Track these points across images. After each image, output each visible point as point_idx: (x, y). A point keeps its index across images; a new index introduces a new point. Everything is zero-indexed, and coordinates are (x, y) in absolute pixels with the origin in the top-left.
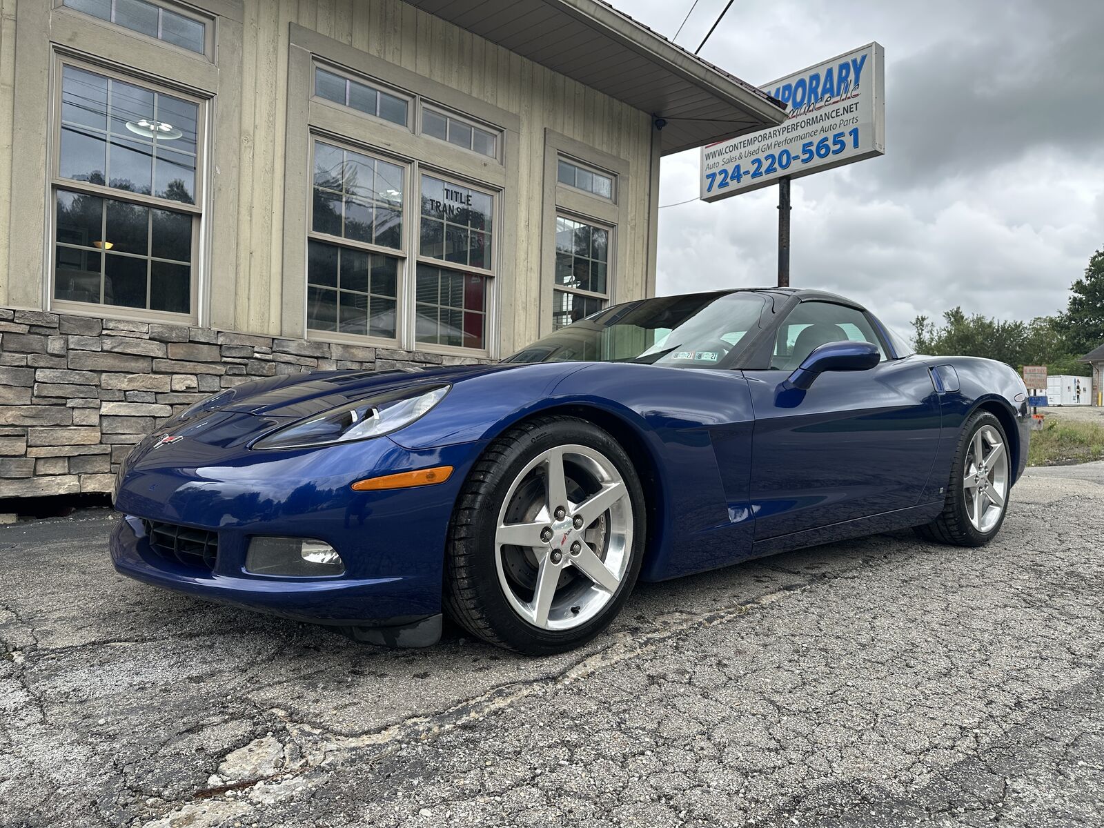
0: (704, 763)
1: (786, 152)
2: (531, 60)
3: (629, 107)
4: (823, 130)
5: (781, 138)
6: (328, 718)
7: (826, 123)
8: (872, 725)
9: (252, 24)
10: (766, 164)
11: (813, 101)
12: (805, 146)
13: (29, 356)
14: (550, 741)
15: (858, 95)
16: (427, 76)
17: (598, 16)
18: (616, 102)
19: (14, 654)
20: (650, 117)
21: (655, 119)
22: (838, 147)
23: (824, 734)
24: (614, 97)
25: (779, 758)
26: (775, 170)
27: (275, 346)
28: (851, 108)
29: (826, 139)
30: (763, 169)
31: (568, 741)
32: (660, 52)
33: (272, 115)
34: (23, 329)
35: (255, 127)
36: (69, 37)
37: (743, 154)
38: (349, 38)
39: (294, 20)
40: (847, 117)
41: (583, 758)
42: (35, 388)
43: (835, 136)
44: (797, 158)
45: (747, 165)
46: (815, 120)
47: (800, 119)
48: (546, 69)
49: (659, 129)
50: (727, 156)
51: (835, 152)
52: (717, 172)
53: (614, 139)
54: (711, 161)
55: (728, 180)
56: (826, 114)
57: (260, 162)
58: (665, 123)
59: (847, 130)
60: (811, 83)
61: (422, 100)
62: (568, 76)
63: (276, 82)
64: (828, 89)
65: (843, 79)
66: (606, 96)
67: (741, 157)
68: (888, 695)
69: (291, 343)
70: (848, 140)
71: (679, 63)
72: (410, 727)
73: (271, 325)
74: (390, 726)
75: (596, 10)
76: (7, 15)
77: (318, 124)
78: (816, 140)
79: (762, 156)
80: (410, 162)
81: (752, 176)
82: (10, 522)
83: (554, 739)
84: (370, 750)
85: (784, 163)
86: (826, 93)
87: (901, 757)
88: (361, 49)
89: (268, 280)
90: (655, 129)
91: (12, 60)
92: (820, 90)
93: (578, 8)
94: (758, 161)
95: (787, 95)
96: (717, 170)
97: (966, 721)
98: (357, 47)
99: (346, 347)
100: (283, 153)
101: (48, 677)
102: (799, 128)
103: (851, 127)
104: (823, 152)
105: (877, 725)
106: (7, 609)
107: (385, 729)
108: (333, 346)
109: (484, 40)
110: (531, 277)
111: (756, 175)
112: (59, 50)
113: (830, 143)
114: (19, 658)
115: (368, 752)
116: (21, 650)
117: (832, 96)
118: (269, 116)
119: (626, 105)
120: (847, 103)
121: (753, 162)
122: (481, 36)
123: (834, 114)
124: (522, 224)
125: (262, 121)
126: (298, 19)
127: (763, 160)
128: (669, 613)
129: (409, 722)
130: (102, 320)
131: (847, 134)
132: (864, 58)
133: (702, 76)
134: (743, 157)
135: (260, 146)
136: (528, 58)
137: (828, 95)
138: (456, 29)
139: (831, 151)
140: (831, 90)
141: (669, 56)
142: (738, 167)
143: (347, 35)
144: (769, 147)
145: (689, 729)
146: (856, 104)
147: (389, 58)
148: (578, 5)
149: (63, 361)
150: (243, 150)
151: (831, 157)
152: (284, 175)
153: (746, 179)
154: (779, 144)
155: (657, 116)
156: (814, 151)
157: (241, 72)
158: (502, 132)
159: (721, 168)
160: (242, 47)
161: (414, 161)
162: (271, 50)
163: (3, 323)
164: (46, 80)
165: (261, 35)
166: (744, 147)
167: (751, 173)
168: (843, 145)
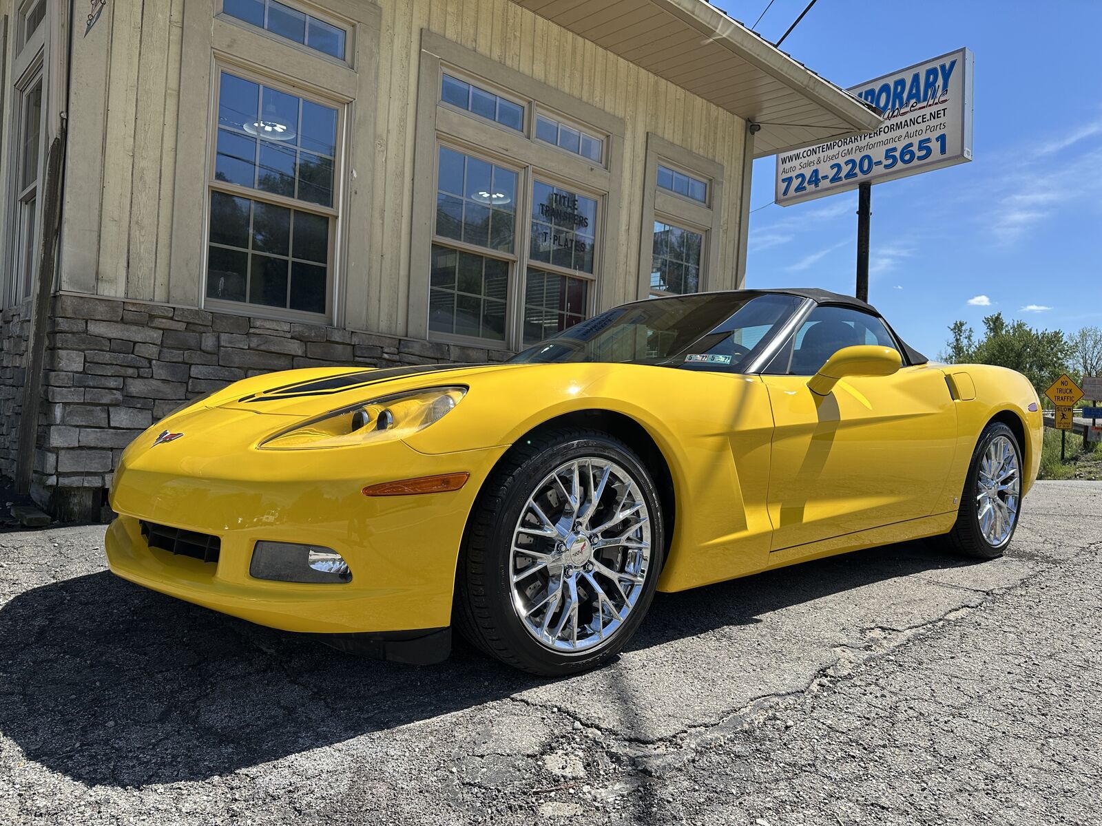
1: (868, 157)
2: (637, 65)
3: (726, 112)
4: (907, 135)
5: (862, 143)
7: (912, 129)
9: (388, 30)
10: (846, 169)
11: (897, 106)
12: (888, 151)
13: (186, 352)
15: (946, 101)
16: (543, 82)
18: (713, 107)
20: (744, 122)
21: (750, 124)
22: (924, 152)
24: (712, 102)
26: (855, 175)
27: (401, 347)
28: (938, 114)
29: (911, 145)
30: (843, 174)
32: (768, 59)
33: (403, 120)
34: (182, 326)
35: (388, 131)
36: (228, 44)
37: (822, 159)
38: (473, 44)
39: (425, 25)
40: (934, 122)
42: (190, 384)
43: (921, 142)
45: (826, 170)
46: (899, 126)
48: (650, 74)
49: (753, 133)
50: (804, 161)
51: (920, 158)
52: (794, 176)
53: (711, 144)
54: (788, 165)
55: (806, 184)
56: (911, 120)
57: (391, 167)
58: (759, 128)
59: (934, 136)
60: (896, 88)
61: (538, 105)
62: (670, 81)
63: (408, 88)
64: (914, 94)
65: (930, 85)
66: (704, 100)
67: (819, 161)
69: (415, 344)
70: (935, 146)
71: (785, 69)
72: (697, 736)
73: (398, 325)
74: (677, 734)
76: (175, 22)
77: (443, 128)
78: (900, 146)
79: (841, 161)
80: (525, 167)
81: (831, 181)
85: (865, 168)
86: (912, 98)
88: (483, 54)
89: (397, 283)
90: (749, 133)
91: (177, 65)
92: (905, 96)
94: (838, 166)
96: (793, 174)
98: (480, 53)
99: (463, 348)
100: (412, 157)
102: (882, 133)
103: (938, 133)
104: (907, 157)
108: (452, 347)
109: (594, 45)
110: (629, 281)
111: (834, 180)
112: (218, 57)
113: (915, 148)
117: (918, 101)
118: (400, 121)
119: (723, 110)
120: (934, 109)
121: (832, 167)
122: (592, 41)
123: (920, 120)
124: (623, 228)
125: (394, 125)
126: (429, 25)
127: (843, 165)
130: (249, 318)
131: (934, 140)
132: (953, 64)
133: (805, 82)
134: (822, 161)
135: (392, 150)
136: (634, 63)
137: (914, 100)
138: (570, 34)
139: (916, 157)
140: (917, 96)
141: (775, 63)
142: (816, 172)
143: (472, 41)
144: (849, 152)
146: (944, 110)
147: (509, 64)
149: (215, 358)
150: (377, 154)
151: (916, 162)
152: (413, 180)
153: (825, 184)
154: (860, 149)
155: (750, 121)
156: (898, 157)
157: (377, 77)
158: (608, 136)
159: (798, 172)
160: (379, 53)
161: (528, 166)
162: (404, 56)
163: (164, 320)
164: (207, 86)
165: (396, 41)
166: (823, 151)
167: (830, 178)
168: (929, 151)
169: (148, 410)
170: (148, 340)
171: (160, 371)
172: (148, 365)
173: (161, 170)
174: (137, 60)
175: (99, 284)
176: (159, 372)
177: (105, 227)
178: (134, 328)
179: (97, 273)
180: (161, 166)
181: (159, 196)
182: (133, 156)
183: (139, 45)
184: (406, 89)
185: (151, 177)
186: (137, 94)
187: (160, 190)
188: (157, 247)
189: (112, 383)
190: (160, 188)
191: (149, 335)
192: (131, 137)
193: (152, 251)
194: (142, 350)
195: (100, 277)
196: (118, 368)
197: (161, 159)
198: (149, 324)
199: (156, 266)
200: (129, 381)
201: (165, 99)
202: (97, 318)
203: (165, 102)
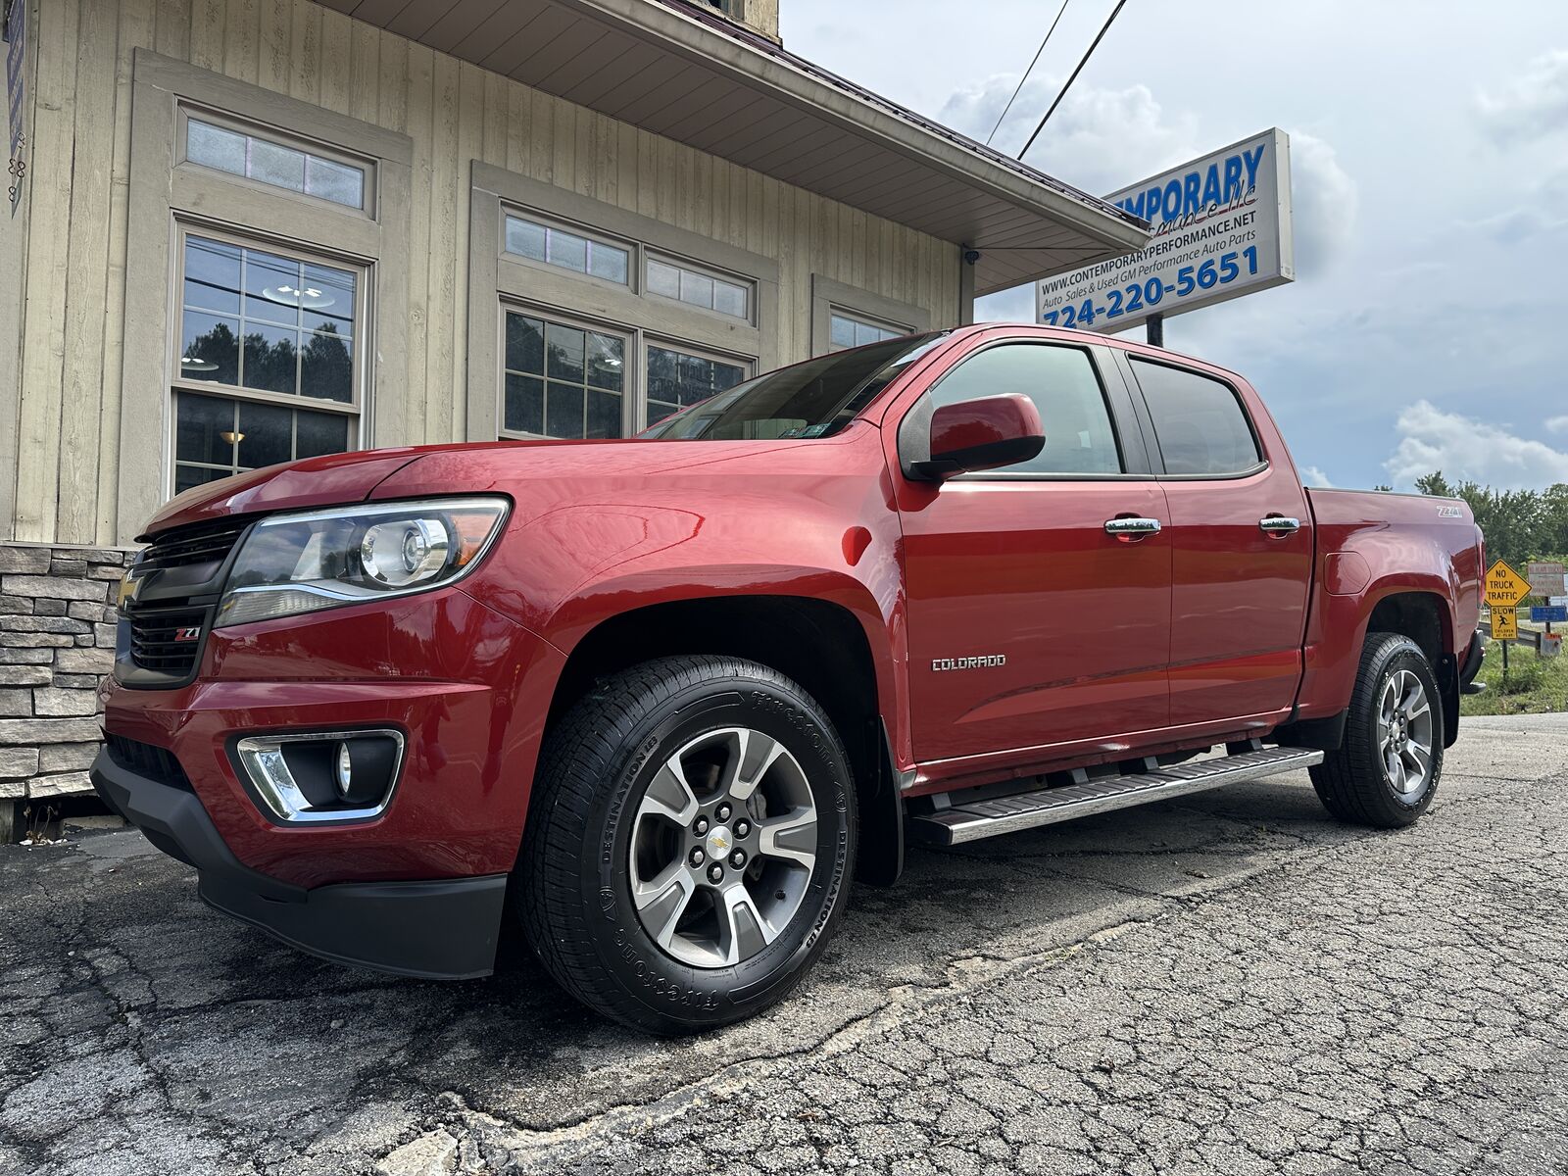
0: (991, 1170)
1: (1156, 281)
2: (791, 183)
3: (929, 237)
4: (1206, 249)
5: (1148, 262)
6: (514, 1106)
7: (1211, 241)
8: (1221, 1118)
9: (423, 165)
10: (1127, 298)
11: (1191, 211)
12: (1182, 272)
14: (794, 1138)
15: (1254, 201)
16: (653, 217)
17: (880, 127)
18: (910, 232)
19: (128, 1015)
20: (958, 248)
21: (965, 250)
22: (1228, 272)
23: (1154, 1130)
24: (906, 226)
25: (1090, 1162)
26: (1140, 306)
28: (1244, 219)
29: (1211, 263)
30: (1124, 306)
31: (817, 1139)
32: (966, 167)
33: (449, 281)
35: (428, 297)
36: (194, 201)
37: (1096, 285)
38: (549, 173)
39: (477, 157)
40: (1240, 231)
41: (834, 1161)
43: (1224, 258)
44: (1171, 288)
45: (1101, 300)
46: (1195, 237)
47: (1174, 236)
48: (813, 195)
49: (972, 264)
50: (1072, 289)
51: (1224, 280)
52: (1060, 311)
53: (909, 282)
54: (1051, 296)
55: (1075, 321)
56: (1210, 228)
58: (977, 256)
59: (1239, 248)
60: (1188, 186)
61: (646, 248)
62: (843, 202)
63: (455, 239)
64: (1213, 193)
65: (1231, 180)
66: (895, 224)
67: (1092, 289)
68: (1250, 1075)
70: (1243, 263)
71: (993, 179)
72: (615, 1118)
74: (590, 1116)
75: (875, 118)
76: (119, 179)
77: (510, 289)
78: (1197, 264)
79: (1121, 287)
80: (632, 331)
81: (1108, 315)
82: (116, 826)
83: (799, 1136)
84: (565, 1149)
85: (1153, 296)
86: (1210, 199)
87: (1253, 1163)
88: (564, 187)
90: (966, 264)
91: (122, 234)
92: (1200, 195)
93: (852, 119)
94: (1117, 294)
95: (1154, 203)
96: (1059, 308)
97: (1351, 1113)
98: (559, 185)
100: (465, 330)
101: (171, 1048)
102: (1173, 247)
103: (1247, 245)
104: (1207, 279)
105: (1228, 1118)
106: (117, 953)
107: (585, 1120)
109: (728, 162)
111: (1113, 313)
112: (181, 218)
113: (1217, 267)
114: (134, 1021)
115: (563, 1151)
116: (136, 1009)
117: (1218, 203)
118: (446, 283)
119: (924, 234)
120: (1239, 213)
121: (1110, 296)
122: (724, 158)
123: (1221, 228)
125: (436, 290)
126: (482, 155)
127: (1123, 292)
128: (968, 958)
129: (615, 1111)
131: (1241, 255)
132: (1260, 150)
133: (1027, 193)
134: (1096, 289)
135: (435, 322)
136: (788, 182)
137: (1213, 202)
138: (690, 151)
139: (1219, 279)
140: (1216, 195)
141: (978, 172)
142: (1088, 303)
143: (547, 171)
144: (1131, 275)
145: (975, 1122)
146: (1252, 213)
147: (601, 197)
148: (851, 115)
150: (413, 328)
151: (1218, 286)
152: (467, 359)
153: (1101, 319)
154: (1145, 270)
155: (966, 247)
156: (1195, 279)
157: (408, 229)
158: (754, 283)
159: (1064, 304)
160: (410, 196)
161: (637, 330)
162: (448, 197)
163: (110, 569)
164: (165, 257)
165: (435, 179)
166: (1097, 275)
167: (1107, 311)
168: (1235, 270)
169: (90, 689)
170: (87, 596)
171: (107, 637)
172: (89, 630)
173: (102, 372)
174: (67, 232)
175: (18, 527)
176: (103, 638)
177: (25, 451)
178: (66, 582)
179: (15, 513)
180: (103, 367)
181: (101, 406)
182: (64, 356)
183: (68, 212)
184: (453, 241)
185: (88, 380)
186: (67, 275)
187: (101, 398)
188: (98, 472)
189: (37, 657)
190: (102, 394)
191: (89, 590)
192: (59, 331)
193: (91, 478)
194: (80, 610)
195: (18, 517)
196: (46, 636)
197: (103, 358)
198: (90, 576)
199: (97, 497)
200: (61, 653)
201: (107, 278)
202: (14, 571)
203: (107, 283)
